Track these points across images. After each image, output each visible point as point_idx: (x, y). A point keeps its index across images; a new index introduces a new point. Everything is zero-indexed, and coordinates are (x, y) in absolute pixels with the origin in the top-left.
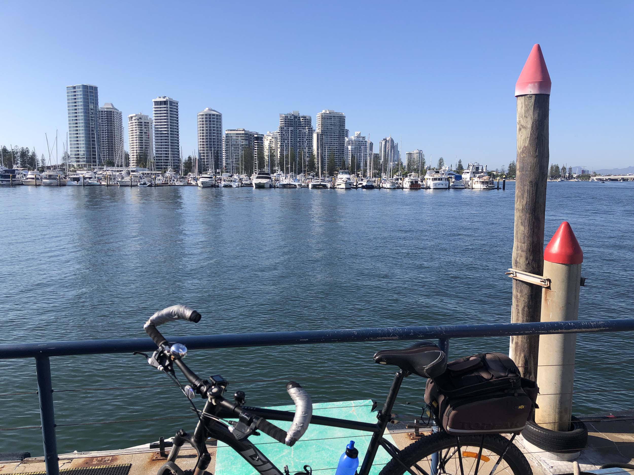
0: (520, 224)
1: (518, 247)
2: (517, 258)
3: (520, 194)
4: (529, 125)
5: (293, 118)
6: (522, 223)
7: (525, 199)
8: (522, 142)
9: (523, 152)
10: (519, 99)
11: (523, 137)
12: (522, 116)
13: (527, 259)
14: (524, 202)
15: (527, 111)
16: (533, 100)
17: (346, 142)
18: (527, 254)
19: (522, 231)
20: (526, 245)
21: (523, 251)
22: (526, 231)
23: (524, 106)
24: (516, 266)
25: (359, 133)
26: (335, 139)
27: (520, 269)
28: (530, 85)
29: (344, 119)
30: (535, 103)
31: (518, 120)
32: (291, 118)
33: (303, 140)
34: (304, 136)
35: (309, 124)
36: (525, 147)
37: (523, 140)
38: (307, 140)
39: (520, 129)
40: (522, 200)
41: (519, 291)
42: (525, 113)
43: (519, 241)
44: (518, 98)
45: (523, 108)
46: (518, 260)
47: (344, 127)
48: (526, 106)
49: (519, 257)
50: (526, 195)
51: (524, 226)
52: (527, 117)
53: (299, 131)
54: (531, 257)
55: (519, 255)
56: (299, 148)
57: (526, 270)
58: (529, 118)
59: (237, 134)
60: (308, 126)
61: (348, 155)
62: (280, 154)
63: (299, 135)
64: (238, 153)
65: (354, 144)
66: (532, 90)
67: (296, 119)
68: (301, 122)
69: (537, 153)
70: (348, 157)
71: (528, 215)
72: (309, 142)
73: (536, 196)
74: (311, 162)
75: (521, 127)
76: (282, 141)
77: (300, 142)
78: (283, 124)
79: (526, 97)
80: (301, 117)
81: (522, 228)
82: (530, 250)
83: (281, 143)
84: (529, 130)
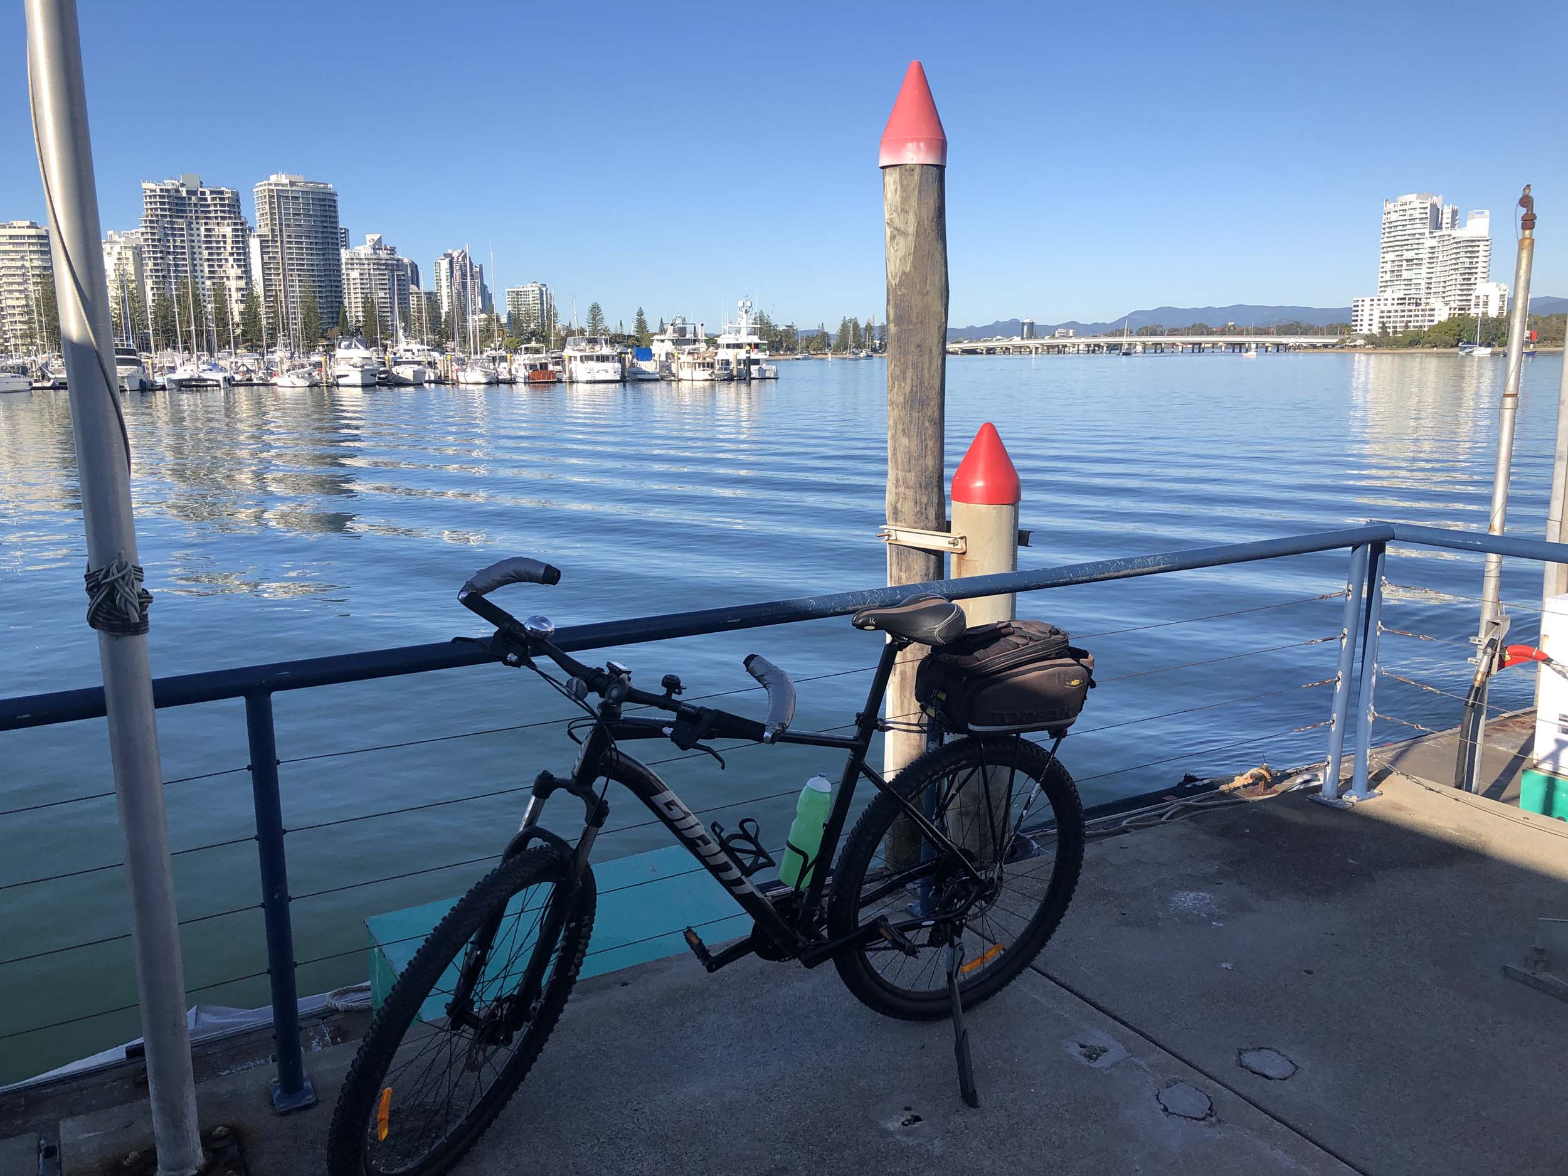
0: (900, 433)
1: (897, 481)
2: (897, 502)
3: (898, 372)
4: (911, 230)
5: (184, 194)
6: (904, 430)
7: (909, 380)
8: (898, 264)
9: (900, 284)
10: (890, 174)
11: (900, 253)
12: (897, 208)
13: (916, 503)
14: (908, 388)
15: (905, 199)
16: (916, 177)
17: (343, 261)
18: (916, 492)
19: (905, 446)
20: (913, 474)
21: (907, 487)
22: (913, 447)
23: (899, 188)
24: (896, 519)
25: (376, 237)
26: (312, 255)
27: (904, 525)
28: (910, 145)
29: (335, 201)
30: (921, 184)
31: (887, 216)
32: (178, 195)
33: (219, 254)
34: (222, 244)
35: (234, 212)
36: (904, 273)
37: (900, 260)
38: (232, 254)
39: (893, 238)
40: (903, 385)
41: (904, 568)
42: (902, 203)
43: (900, 467)
44: (887, 170)
45: (898, 192)
46: (899, 505)
47: (336, 223)
48: (904, 189)
49: (901, 500)
50: (910, 373)
51: (909, 437)
52: (906, 212)
53: (206, 230)
54: (924, 499)
55: (901, 496)
56: (210, 278)
57: (915, 525)
58: (911, 214)
59: (11, 237)
60: (230, 218)
61: (353, 296)
62: (154, 294)
63: (207, 242)
64: (20, 291)
65: (366, 267)
66: (915, 155)
67: (193, 198)
68: (208, 206)
69: (928, 287)
70: (353, 300)
71: (915, 414)
72: (239, 260)
73: (929, 374)
74: (250, 316)
75: (895, 232)
76: (155, 259)
77: (212, 260)
78: (156, 209)
79: (903, 171)
80: (208, 192)
81: (905, 441)
82: (920, 485)
83: (155, 264)
84: (911, 239)
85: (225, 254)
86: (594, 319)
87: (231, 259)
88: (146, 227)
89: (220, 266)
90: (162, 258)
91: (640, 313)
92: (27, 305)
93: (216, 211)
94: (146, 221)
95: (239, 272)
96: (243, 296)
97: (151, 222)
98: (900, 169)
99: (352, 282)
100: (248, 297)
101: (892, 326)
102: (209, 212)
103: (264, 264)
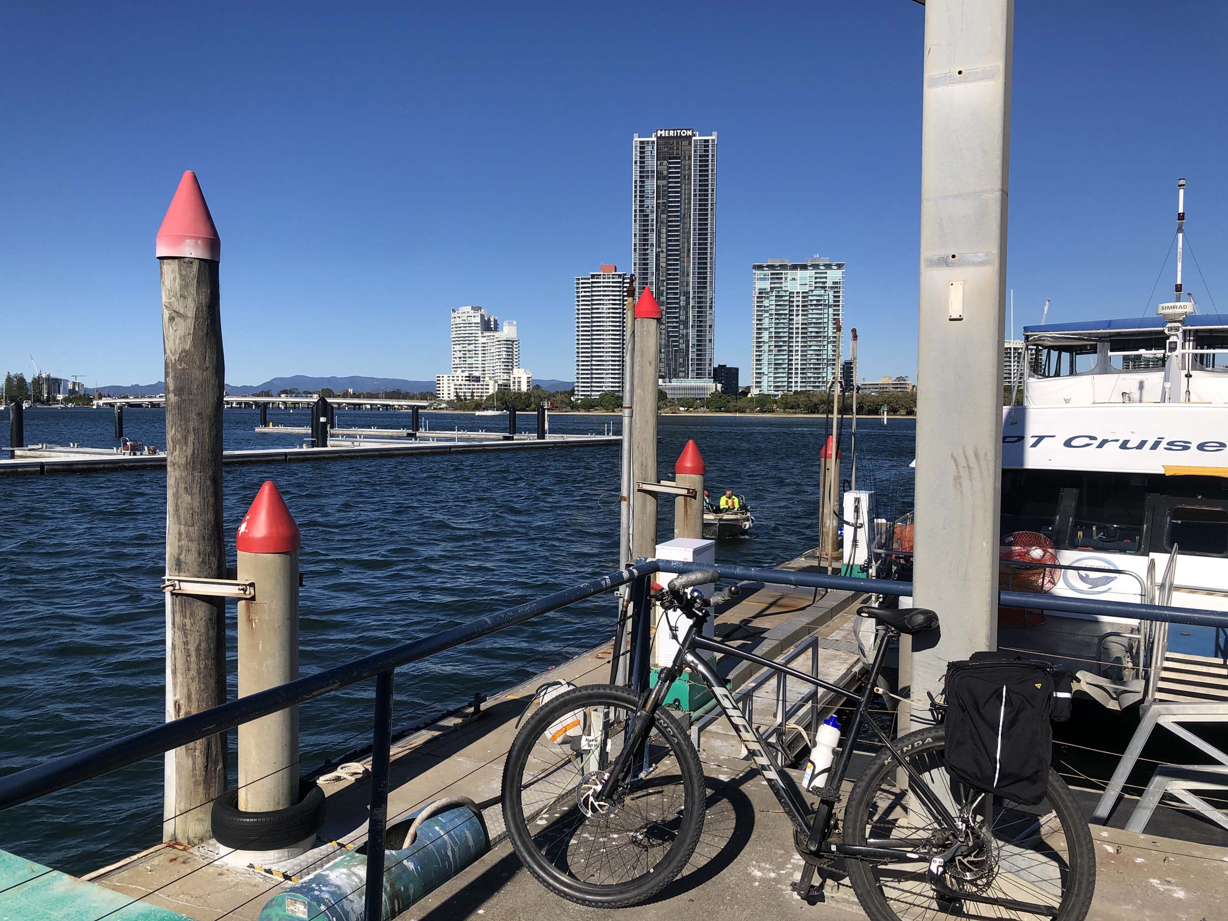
0: (182, 491)
1: (180, 534)
3: (179, 436)
4: (191, 313)
6: (186, 488)
7: (190, 445)
8: (177, 342)
9: (180, 360)
10: (169, 264)
11: (181, 332)
12: (176, 294)
13: (199, 554)
14: (190, 452)
15: (185, 286)
16: (194, 270)
18: (199, 545)
19: (188, 503)
20: (196, 528)
21: (191, 540)
22: (196, 504)
23: (178, 277)
24: (179, 570)
28: (188, 241)
30: (198, 274)
31: (165, 299)
36: (184, 351)
40: (185, 448)
41: (188, 615)
42: (181, 290)
43: (183, 522)
44: (165, 260)
45: (177, 281)
46: (182, 557)
48: (183, 278)
49: (184, 553)
50: (191, 438)
51: (192, 495)
52: (185, 299)
54: (207, 551)
55: (185, 548)
57: (200, 574)
58: (190, 300)
66: (192, 250)
69: (207, 364)
71: (197, 474)
73: (209, 439)
75: (174, 315)
79: (182, 262)
81: (187, 498)
82: (203, 537)
84: (190, 322)
98: (179, 261)
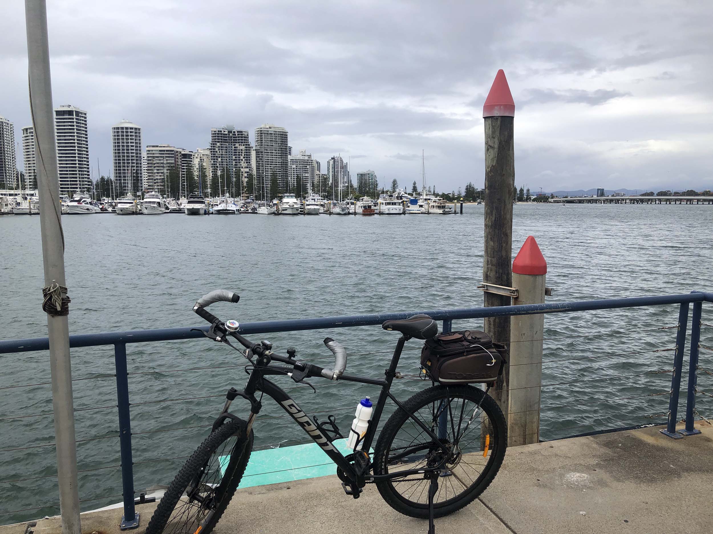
1: (488, 262)
2: (488, 272)
3: (489, 211)
4: (496, 146)
5: (226, 133)
6: (491, 238)
7: (494, 215)
9: (491, 171)
11: (491, 157)
12: (490, 136)
13: (496, 273)
14: (493, 219)
15: (493, 132)
16: (499, 122)
17: (289, 160)
18: (496, 268)
19: (492, 246)
21: (492, 265)
22: (495, 248)
24: (487, 280)
25: (304, 151)
26: (277, 158)
27: (491, 283)
28: (496, 107)
29: (287, 135)
30: (501, 125)
32: (225, 133)
33: (239, 157)
34: (240, 154)
35: (246, 140)
36: (492, 166)
37: (491, 160)
38: (244, 158)
39: (488, 150)
40: (491, 217)
42: (492, 134)
43: (489, 255)
45: (491, 129)
46: (488, 273)
47: (287, 144)
48: (493, 127)
50: (494, 213)
51: (494, 242)
52: (494, 138)
53: (235, 147)
54: (501, 271)
55: (490, 269)
56: (235, 167)
57: (496, 283)
58: (496, 139)
59: (160, 151)
60: (245, 142)
61: (293, 175)
62: (212, 174)
63: (235, 152)
64: (162, 173)
65: (299, 163)
66: (498, 112)
67: (231, 134)
68: (236, 137)
69: (504, 173)
70: (293, 177)
71: (497, 231)
72: (247, 160)
73: (504, 212)
74: (250, 183)
75: (489, 147)
76: (214, 159)
77: (236, 160)
78: (216, 139)
79: (493, 120)
80: (236, 132)
81: (492, 243)
82: (499, 264)
83: (214, 162)
84: (496, 150)
85: (242, 157)
86: (394, 186)
87: (244, 160)
88: (211, 147)
89: (240, 162)
90: (217, 159)
91: (415, 184)
92: (164, 179)
93: (239, 140)
94: (211, 144)
95: (245, 165)
96: (248, 175)
97: (214, 144)
98: (492, 119)
99: (292, 169)
100: (250, 176)
101: (487, 190)
102: (236, 140)
103: (257, 161)
